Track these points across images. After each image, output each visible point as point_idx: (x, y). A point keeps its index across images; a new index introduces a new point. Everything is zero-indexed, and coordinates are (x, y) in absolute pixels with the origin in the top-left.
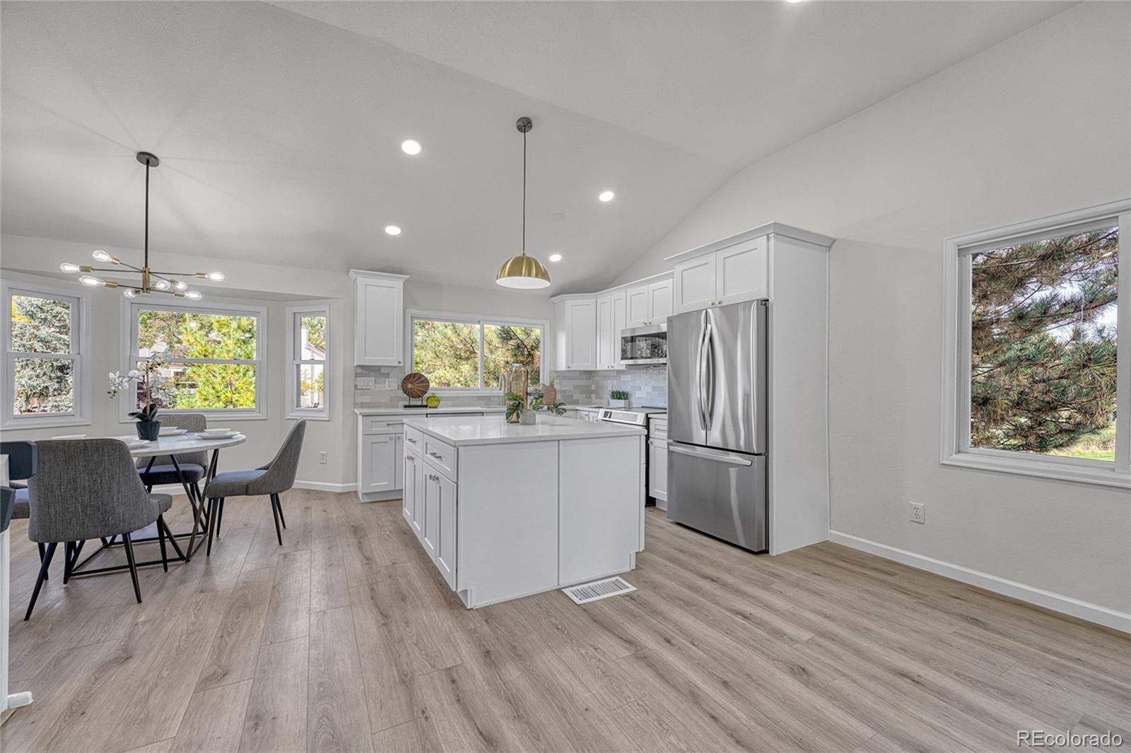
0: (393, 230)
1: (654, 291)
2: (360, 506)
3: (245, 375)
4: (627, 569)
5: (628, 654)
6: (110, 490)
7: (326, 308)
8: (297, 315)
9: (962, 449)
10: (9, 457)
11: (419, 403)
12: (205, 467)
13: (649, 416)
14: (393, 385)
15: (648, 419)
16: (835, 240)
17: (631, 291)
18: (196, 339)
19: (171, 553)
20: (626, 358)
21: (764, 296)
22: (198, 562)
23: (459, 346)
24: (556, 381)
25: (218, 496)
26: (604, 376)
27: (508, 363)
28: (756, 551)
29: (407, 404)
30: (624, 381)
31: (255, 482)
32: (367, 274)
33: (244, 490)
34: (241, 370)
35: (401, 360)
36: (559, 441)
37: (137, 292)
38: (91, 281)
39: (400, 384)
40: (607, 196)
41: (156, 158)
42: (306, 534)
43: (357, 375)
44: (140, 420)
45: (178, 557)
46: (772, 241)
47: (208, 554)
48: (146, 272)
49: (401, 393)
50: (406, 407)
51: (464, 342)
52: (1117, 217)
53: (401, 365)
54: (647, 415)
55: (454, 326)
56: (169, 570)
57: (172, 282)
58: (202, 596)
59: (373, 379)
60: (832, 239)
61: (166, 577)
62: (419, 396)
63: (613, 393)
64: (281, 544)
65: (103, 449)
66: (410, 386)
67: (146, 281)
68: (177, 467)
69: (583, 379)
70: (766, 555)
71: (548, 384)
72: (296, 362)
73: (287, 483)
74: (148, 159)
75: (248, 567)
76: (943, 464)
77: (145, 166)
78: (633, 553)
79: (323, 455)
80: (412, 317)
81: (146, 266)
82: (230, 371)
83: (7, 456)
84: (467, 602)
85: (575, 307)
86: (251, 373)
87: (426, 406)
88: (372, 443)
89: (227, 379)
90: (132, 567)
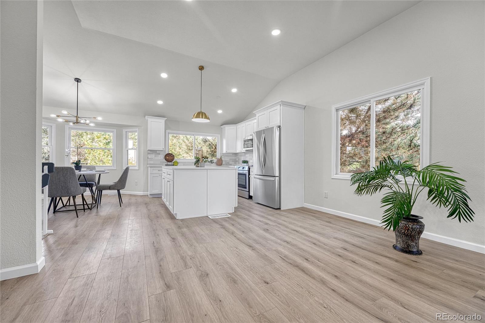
0: (160, 102)
1: (254, 123)
2: (149, 199)
3: (107, 157)
4: (231, 212)
5: (220, 227)
6: (69, 182)
7: (137, 129)
8: (127, 132)
9: (338, 173)
10: (48, 167)
11: (171, 164)
12: (95, 183)
13: (250, 167)
14: (161, 157)
15: (249, 168)
16: (306, 106)
17: (247, 123)
18: (88, 143)
19: (86, 207)
20: (245, 148)
21: (279, 125)
22: (94, 211)
23: (189, 145)
24: (223, 157)
25: (100, 189)
26: (241, 155)
27: (208, 151)
28: (276, 208)
29: (166, 164)
30: (247, 157)
31: (112, 186)
32: (152, 118)
33: (109, 188)
34: (106, 155)
35: (164, 148)
36: (207, 170)
37: (74, 123)
38: (60, 120)
39: (164, 157)
40: (234, 90)
41: (80, 80)
42: (129, 205)
43: (148, 154)
44: (75, 165)
45: (88, 208)
46: (281, 107)
47: (97, 208)
48: (77, 117)
49: (164, 161)
50: (166, 165)
51: (191, 143)
52: (370, 100)
53: (164, 150)
54: (249, 167)
55: (186, 137)
56: (85, 211)
57: (85, 120)
58: (96, 216)
59: (154, 155)
60: (304, 106)
61: (84, 213)
62: (171, 162)
63: (243, 161)
64: (121, 206)
65: (68, 170)
66: (167, 158)
67: (77, 120)
68: (87, 182)
69: (233, 156)
70: (279, 210)
71: (219, 158)
72: (127, 149)
73: (123, 187)
74: (78, 80)
75: (110, 211)
76: (332, 178)
77: (77, 83)
78: (233, 207)
79: (136, 182)
80: (168, 133)
81: (77, 115)
82: (101, 155)
83: (47, 166)
84: (177, 217)
85: (229, 129)
86: (110, 156)
87: (173, 165)
88: (153, 177)
89: (100, 158)
90: (76, 210)
